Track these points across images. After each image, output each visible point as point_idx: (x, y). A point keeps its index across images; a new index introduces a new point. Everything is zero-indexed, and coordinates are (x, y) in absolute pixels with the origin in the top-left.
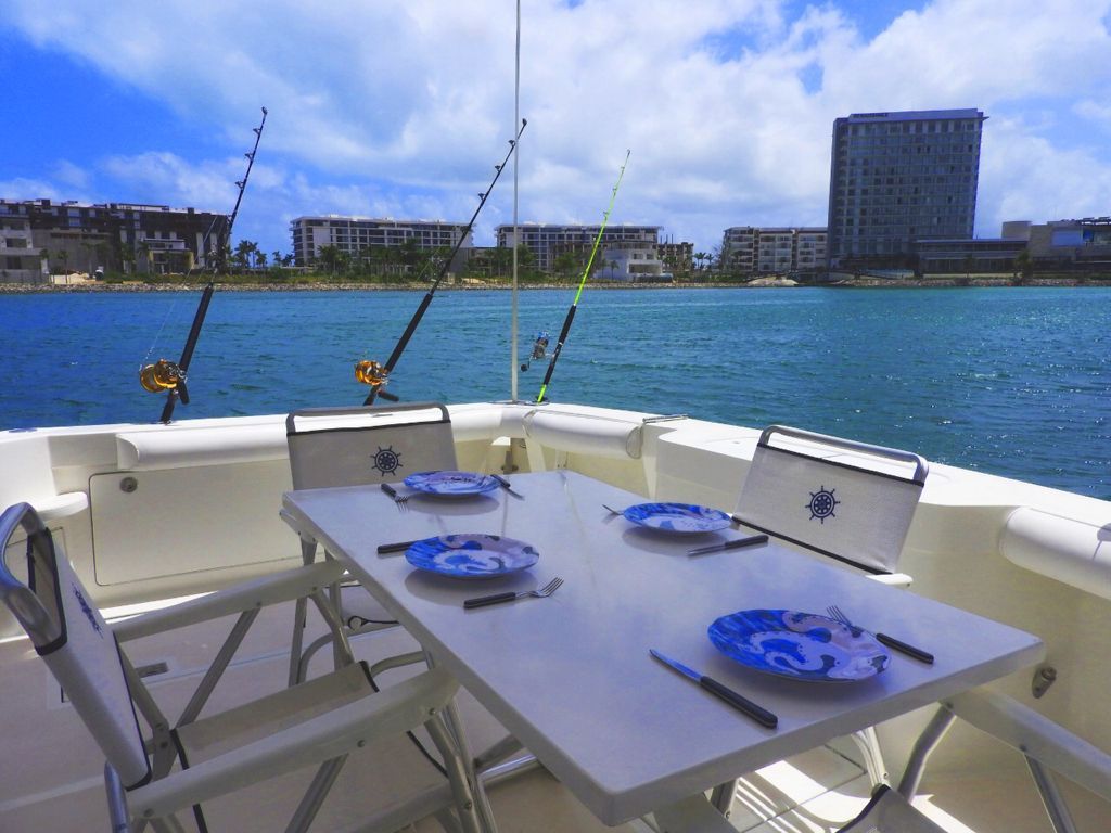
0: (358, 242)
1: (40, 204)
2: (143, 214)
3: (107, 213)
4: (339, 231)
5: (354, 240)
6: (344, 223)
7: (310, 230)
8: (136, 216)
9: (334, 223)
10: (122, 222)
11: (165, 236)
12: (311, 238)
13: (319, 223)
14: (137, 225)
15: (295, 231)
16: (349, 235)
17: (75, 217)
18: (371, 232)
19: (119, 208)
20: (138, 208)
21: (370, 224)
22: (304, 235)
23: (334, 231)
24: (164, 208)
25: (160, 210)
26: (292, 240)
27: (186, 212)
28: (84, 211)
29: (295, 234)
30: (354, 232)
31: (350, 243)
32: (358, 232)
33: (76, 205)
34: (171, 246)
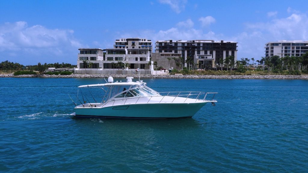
0: (295, 53)
1: (169, 42)
2: (204, 44)
3: (191, 44)
4: (286, 48)
5: (293, 52)
6: (289, 44)
7: (272, 48)
8: (201, 45)
9: (284, 44)
10: (196, 47)
11: (206, 53)
12: (272, 51)
13: (277, 44)
14: (201, 48)
15: (266, 48)
16: (291, 49)
17: (180, 46)
18: (302, 48)
19: (195, 42)
20: (203, 42)
21: (302, 44)
22: (270, 50)
23: (284, 48)
24: (212, 41)
25: (211, 42)
26: (265, 52)
27: (220, 42)
28: (183, 44)
29: (266, 50)
30: (293, 48)
31: (291, 53)
32: (295, 48)
33: (181, 42)
34: (207, 57)
